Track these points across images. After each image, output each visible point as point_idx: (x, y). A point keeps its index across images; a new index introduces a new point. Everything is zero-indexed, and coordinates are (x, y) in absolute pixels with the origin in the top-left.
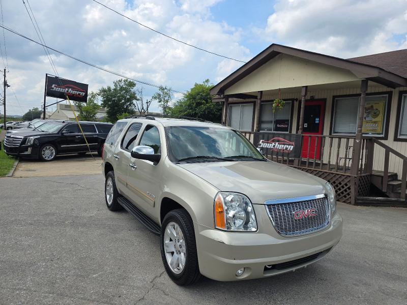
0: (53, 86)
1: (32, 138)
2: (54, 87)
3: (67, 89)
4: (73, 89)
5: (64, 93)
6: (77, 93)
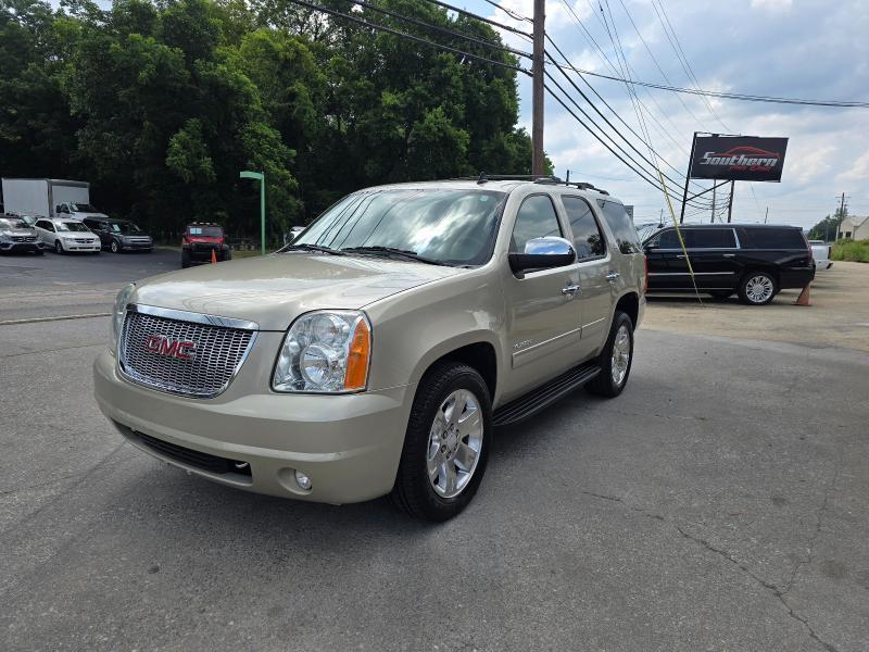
0: (705, 157)
4: (749, 154)
5: (728, 166)
6: (759, 164)
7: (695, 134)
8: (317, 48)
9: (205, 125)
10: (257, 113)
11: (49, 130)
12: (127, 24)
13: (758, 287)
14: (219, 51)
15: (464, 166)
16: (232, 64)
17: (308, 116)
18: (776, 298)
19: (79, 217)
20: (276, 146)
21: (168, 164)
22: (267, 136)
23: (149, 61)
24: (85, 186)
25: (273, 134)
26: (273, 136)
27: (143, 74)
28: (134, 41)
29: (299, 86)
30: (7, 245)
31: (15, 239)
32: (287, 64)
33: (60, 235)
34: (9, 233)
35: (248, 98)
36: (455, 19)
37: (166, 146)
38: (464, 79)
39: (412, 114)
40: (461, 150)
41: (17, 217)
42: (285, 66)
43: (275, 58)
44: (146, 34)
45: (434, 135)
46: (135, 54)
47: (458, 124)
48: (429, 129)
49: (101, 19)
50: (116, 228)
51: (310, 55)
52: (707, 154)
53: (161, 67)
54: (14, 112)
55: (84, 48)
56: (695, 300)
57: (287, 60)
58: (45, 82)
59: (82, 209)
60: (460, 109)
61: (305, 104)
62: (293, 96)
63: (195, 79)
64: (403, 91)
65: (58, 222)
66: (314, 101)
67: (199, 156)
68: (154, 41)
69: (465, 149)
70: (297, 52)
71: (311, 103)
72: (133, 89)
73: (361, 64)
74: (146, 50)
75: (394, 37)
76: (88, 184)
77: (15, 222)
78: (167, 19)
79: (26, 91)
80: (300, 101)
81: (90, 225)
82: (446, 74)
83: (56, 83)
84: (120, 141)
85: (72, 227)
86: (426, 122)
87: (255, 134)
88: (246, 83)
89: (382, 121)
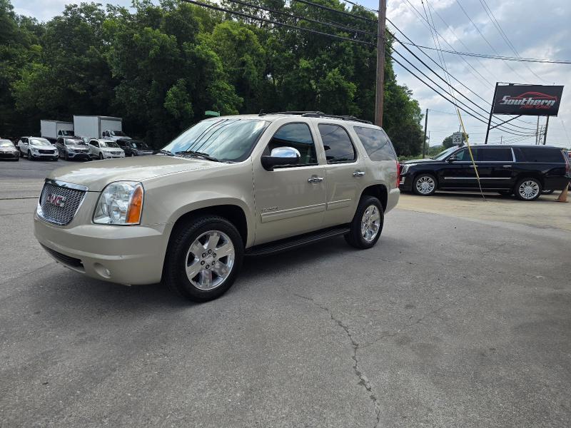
0: (504, 99)
1: (408, 165)
2: (506, 100)
3: (524, 100)
4: (535, 97)
5: (520, 105)
6: (542, 104)
7: (497, 84)
8: (260, 32)
9: (188, 82)
10: (220, 74)
11: (101, 86)
12: (144, 22)
13: (528, 189)
14: (199, 36)
15: (352, 107)
16: (206, 45)
17: (252, 75)
18: (541, 196)
19: (115, 139)
20: (231, 95)
21: (165, 106)
22: (225, 89)
23: (155, 44)
24: (119, 121)
25: (229, 88)
26: (229, 89)
27: (152, 52)
28: (147, 32)
29: (247, 57)
30: (72, 155)
31: (76, 151)
32: (241, 43)
33: (102, 149)
34: (73, 148)
35: (213, 65)
36: (350, 10)
37: (165, 95)
38: (354, 49)
39: (318, 73)
40: (350, 96)
41: (80, 138)
42: (240, 44)
43: (233, 40)
44: (155, 27)
45: (332, 86)
46: (148, 39)
47: (349, 79)
48: (329, 83)
49: (130, 19)
50: (134, 145)
51: (255, 37)
52: (505, 97)
53: (162, 47)
54: (82, 76)
55: (120, 37)
56: (480, 196)
57: (240, 41)
58: (99, 58)
59: (117, 134)
60: (351, 69)
61: (250, 68)
62: (244, 63)
63: (183, 54)
64: (313, 58)
65: (102, 142)
66: (256, 66)
67: (184, 101)
68: (159, 32)
69: (353, 96)
70: (247, 35)
71: (254, 67)
72: (146, 61)
73: (287, 42)
74: (154, 37)
75: (309, 23)
76: (121, 119)
77: (78, 141)
78: (168, 18)
79: (88, 63)
80: (247, 66)
81: (120, 144)
82: (342, 47)
83: (105, 58)
84: (139, 93)
85: (110, 145)
86: (327, 78)
87: (218, 88)
88: (212, 56)
89: (299, 78)
